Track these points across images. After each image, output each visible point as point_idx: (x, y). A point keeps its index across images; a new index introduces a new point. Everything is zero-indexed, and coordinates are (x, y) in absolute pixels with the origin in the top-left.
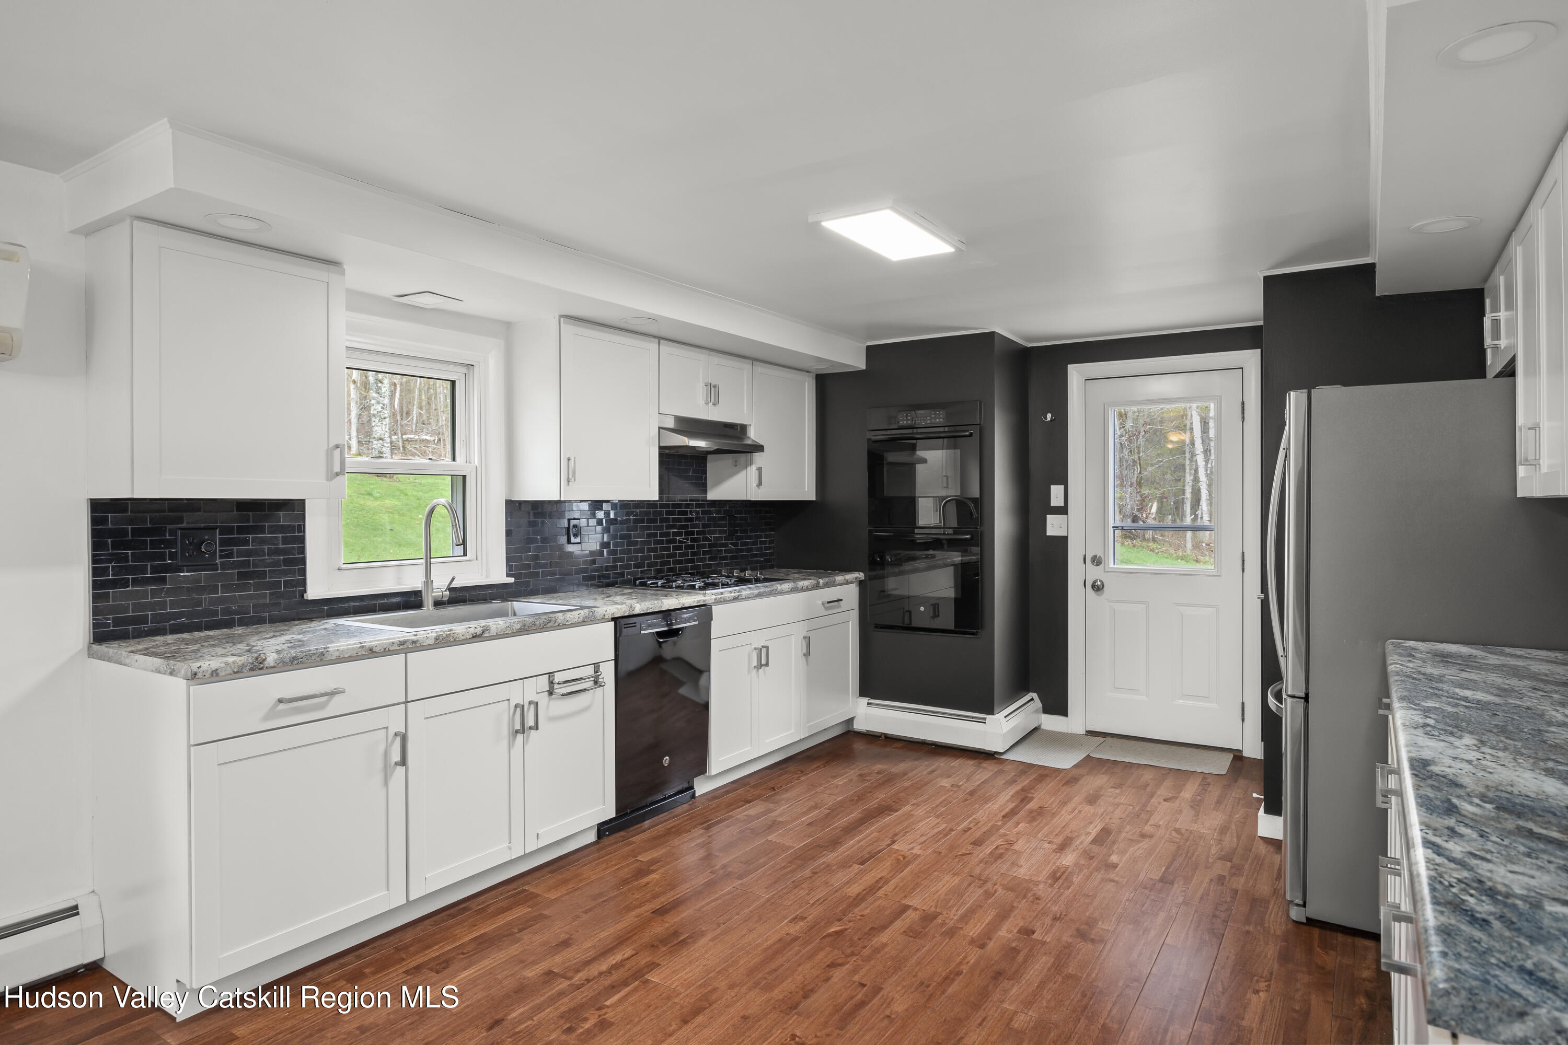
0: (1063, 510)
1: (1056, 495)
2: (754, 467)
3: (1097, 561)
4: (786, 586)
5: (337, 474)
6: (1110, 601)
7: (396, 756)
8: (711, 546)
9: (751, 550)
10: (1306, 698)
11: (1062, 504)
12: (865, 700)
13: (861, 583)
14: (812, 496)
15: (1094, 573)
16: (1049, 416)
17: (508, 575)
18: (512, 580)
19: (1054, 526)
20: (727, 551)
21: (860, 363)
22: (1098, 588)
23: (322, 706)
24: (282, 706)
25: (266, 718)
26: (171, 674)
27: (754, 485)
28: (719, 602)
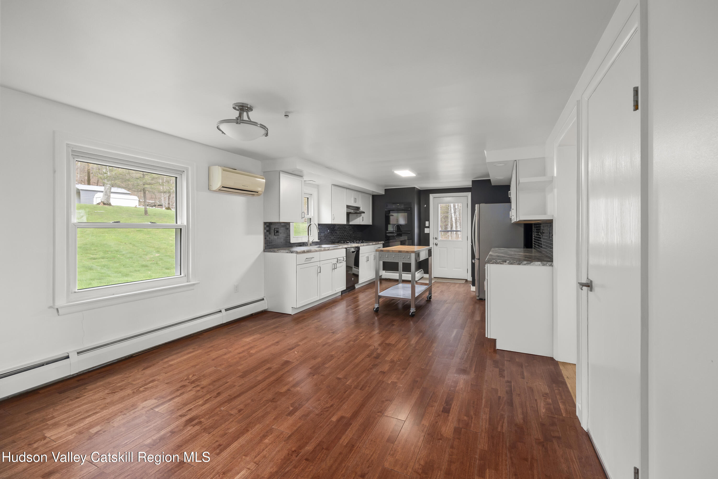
0: (428, 227)
1: (427, 224)
2: (361, 217)
3: (436, 239)
4: (371, 244)
5: (303, 218)
6: (439, 248)
7: (319, 271)
8: (350, 235)
9: (357, 236)
10: (479, 259)
11: (428, 226)
12: (385, 271)
13: (383, 244)
14: (371, 224)
15: (436, 241)
16: (425, 206)
17: (318, 240)
18: (319, 241)
19: (426, 231)
20: (353, 237)
21: (383, 193)
22: (436, 245)
23: (310, 260)
24: (307, 259)
25: (305, 261)
26: (292, 253)
27: (362, 221)
28: (361, 246)
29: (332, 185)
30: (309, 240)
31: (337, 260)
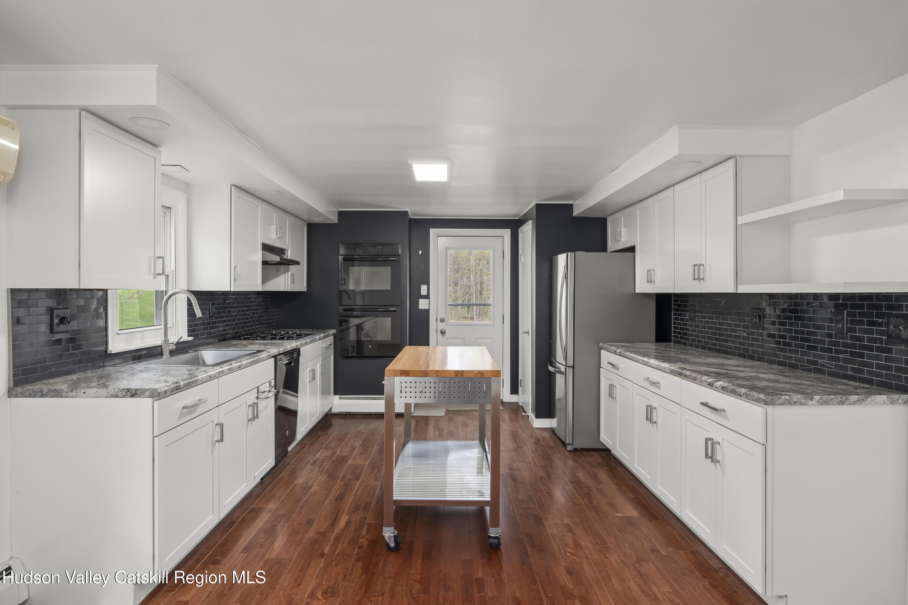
0: (427, 297)
1: (424, 290)
2: (290, 273)
3: (442, 320)
4: (317, 337)
5: (159, 274)
6: (448, 339)
7: (217, 437)
8: (259, 317)
10: (573, 367)
11: (426, 294)
12: (338, 397)
13: (334, 335)
14: (305, 289)
15: (441, 326)
16: (420, 252)
17: (189, 336)
18: (191, 338)
19: (423, 304)
21: (335, 219)
22: (443, 333)
24: (185, 410)
25: (180, 417)
26: (132, 396)
27: (290, 282)
28: (302, 345)
29: (232, 185)
30: (166, 340)
31: (258, 392)
